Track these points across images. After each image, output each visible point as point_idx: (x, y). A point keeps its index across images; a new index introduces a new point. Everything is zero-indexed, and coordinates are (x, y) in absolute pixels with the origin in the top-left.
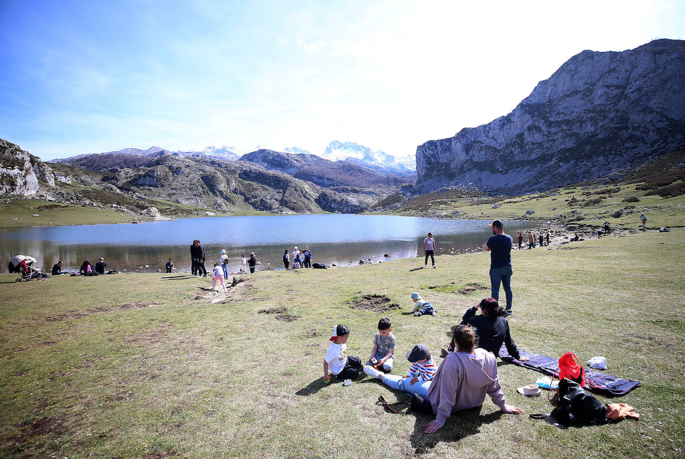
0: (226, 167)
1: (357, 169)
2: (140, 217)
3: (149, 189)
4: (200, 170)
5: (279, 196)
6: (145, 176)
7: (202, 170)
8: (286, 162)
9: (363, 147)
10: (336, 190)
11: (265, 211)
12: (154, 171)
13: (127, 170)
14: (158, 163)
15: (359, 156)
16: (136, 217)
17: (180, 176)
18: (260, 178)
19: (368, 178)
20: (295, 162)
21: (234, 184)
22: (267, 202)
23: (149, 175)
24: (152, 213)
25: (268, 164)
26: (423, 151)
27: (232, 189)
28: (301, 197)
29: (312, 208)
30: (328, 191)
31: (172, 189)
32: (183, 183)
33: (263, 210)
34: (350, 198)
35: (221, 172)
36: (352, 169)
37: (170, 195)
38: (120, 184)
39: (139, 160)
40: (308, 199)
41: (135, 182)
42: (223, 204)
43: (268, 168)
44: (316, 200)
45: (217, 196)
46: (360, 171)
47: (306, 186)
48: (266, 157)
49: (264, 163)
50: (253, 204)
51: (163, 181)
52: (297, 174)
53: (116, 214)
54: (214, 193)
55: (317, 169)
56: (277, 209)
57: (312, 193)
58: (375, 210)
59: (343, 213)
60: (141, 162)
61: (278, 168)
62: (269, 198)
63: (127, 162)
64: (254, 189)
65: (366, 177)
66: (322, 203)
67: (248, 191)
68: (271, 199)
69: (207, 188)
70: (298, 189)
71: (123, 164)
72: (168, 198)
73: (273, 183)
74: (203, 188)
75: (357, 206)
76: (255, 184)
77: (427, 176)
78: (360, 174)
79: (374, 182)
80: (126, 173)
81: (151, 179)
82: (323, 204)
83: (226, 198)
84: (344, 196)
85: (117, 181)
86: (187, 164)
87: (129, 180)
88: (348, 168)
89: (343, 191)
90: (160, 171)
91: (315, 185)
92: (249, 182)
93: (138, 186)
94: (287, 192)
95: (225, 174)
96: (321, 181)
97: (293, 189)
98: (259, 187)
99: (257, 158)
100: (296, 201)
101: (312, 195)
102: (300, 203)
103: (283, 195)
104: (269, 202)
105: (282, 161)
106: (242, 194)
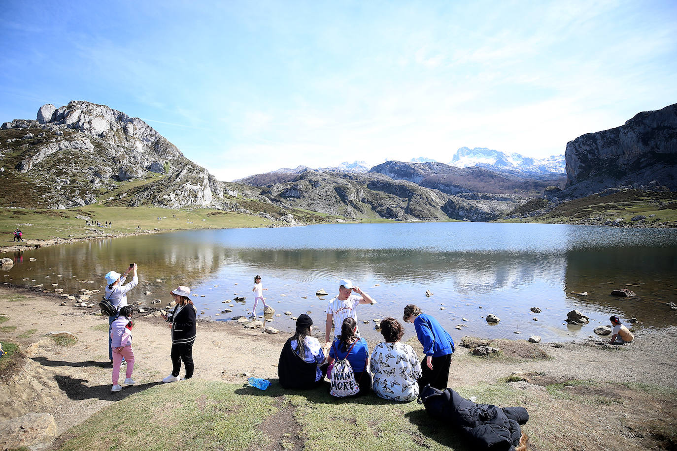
0: (357, 179)
1: (489, 175)
2: (278, 222)
3: (293, 200)
4: (334, 182)
5: (404, 205)
6: (290, 190)
7: (336, 182)
8: (412, 171)
9: (495, 151)
10: (464, 197)
11: (390, 219)
12: (298, 185)
13: (278, 185)
14: (301, 178)
15: (491, 161)
16: (276, 222)
17: (317, 188)
18: (387, 187)
19: (501, 183)
20: (421, 171)
21: (362, 194)
22: (392, 210)
23: (294, 188)
24: (288, 219)
25: (395, 174)
26: (575, 148)
27: (361, 198)
28: (426, 204)
29: (438, 216)
30: (455, 198)
31: (311, 199)
32: (320, 194)
33: (388, 218)
34: (480, 205)
35: (352, 183)
36: (482, 175)
37: (309, 205)
38: (273, 197)
39: (288, 177)
40: (434, 206)
41: (283, 195)
42: (352, 213)
43: (395, 178)
44: (442, 207)
45: (347, 205)
46: (492, 176)
47: (433, 194)
48: (393, 167)
49: (390, 174)
50: (379, 212)
51: (304, 193)
52: (422, 182)
53: (260, 220)
54: (345, 202)
55: (443, 177)
56: (402, 217)
57: (438, 200)
58: (511, 217)
59: (472, 221)
60: (289, 179)
61: (405, 178)
62: (394, 206)
63: (280, 179)
64: (381, 198)
65: (499, 182)
66: (448, 211)
67: (375, 200)
68: (396, 207)
69: (339, 198)
70: (424, 197)
71: (276, 181)
72: (308, 208)
73: (398, 192)
74: (336, 198)
75: (488, 214)
76: (381, 194)
77: (581, 177)
78: (491, 179)
79: (508, 188)
80: (278, 188)
81: (295, 191)
82: (450, 212)
83: (356, 207)
84: (474, 203)
85: (271, 194)
86: (324, 178)
87: (280, 193)
88: (478, 173)
89: (473, 197)
90: (302, 184)
91: (441, 193)
92: (376, 192)
93: (285, 197)
94: (413, 200)
95: (355, 185)
96: (448, 188)
97: (418, 198)
98: (385, 196)
99: (385, 169)
100: (421, 209)
101: (438, 203)
102: (426, 211)
103: (408, 203)
104: (395, 210)
105: (408, 171)
106: (369, 202)
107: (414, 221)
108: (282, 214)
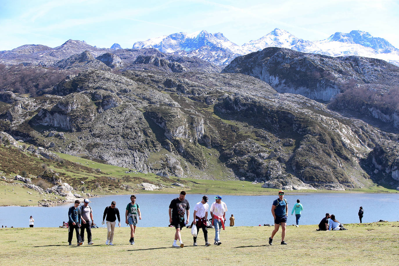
0: (193, 92)
3: (57, 136)
4: (144, 98)
5: (285, 153)
6: (52, 112)
7: (148, 99)
8: (318, 74)
12: (67, 103)
16: (47, 197)
17: (108, 111)
18: (254, 115)
20: (336, 75)
21: (202, 128)
22: (260, 164)
23: (59, 110)
24: (63, 191)
25: (280, 79)
27: (198, 136)
28: (329, 155)
29: (352, 179)
31: (94, 135)
32: (112, 124)
33: (252, 180)
35: (182, 102)
37: (89, 148)
38: (14, 126)
39: (44, 76)
40: (346, 159)
41: (37, 123)
42: (179, 167)
43: (280, 87)
44: (362, 162)
45: (169, 150)
47: (346, 132)
48: (277, 63)
49: (272, 78)
50: (235, 168)
51: (80, 120)
52: (337, 101)
54: (165, 145)
55: (380, 91)
56: (276, 181)
57: (356, 146)
60: (47, 80)
61: (302, 88)
62: (266, 155)
63: (26, 80)
64: (240, 138)
66: (374, 168)
67: (228, 141)
68: (269, 158)
69: (153, 136)
70: (328, 138)
71: (18, 85)
72: (86, 153)
73: (277, 126)
74: (145, 134)
76: (242, 127)
80: (25, 107)
81: (62, 117)
82: (376, 171)
83: (187, 156)
85: (12, 121)
86: (124, 87)
87: (28, 118)
90: (77, 102)
91: (368, 127)
92: (233, 123)
93: (41, 129)
94: (304, 145)
95: (188, 105)
96: (387, 117)
97: (315, 140)
98: (249, 134)
99: (260, 65)
100: (317, 164)
101: (356, 151)
102: (326, 169)
103: (294, 151)
104: (266, 164)
105: (309, 73)
106: (216, 146)
107: (299, 188)
108: (51, 179)
